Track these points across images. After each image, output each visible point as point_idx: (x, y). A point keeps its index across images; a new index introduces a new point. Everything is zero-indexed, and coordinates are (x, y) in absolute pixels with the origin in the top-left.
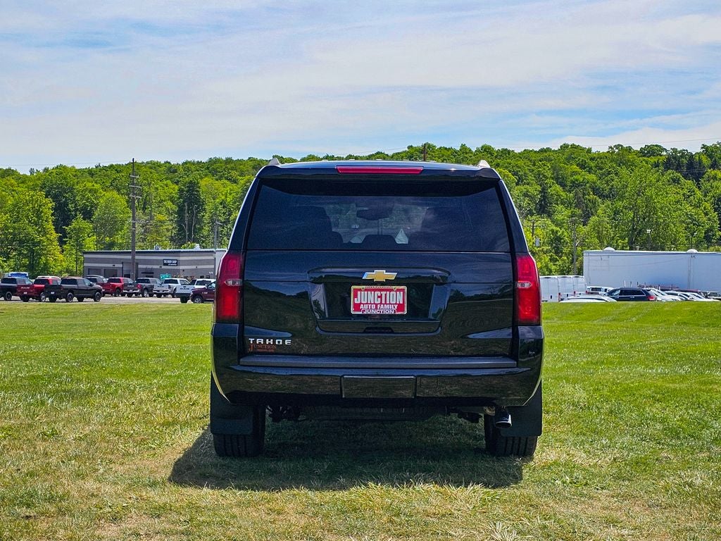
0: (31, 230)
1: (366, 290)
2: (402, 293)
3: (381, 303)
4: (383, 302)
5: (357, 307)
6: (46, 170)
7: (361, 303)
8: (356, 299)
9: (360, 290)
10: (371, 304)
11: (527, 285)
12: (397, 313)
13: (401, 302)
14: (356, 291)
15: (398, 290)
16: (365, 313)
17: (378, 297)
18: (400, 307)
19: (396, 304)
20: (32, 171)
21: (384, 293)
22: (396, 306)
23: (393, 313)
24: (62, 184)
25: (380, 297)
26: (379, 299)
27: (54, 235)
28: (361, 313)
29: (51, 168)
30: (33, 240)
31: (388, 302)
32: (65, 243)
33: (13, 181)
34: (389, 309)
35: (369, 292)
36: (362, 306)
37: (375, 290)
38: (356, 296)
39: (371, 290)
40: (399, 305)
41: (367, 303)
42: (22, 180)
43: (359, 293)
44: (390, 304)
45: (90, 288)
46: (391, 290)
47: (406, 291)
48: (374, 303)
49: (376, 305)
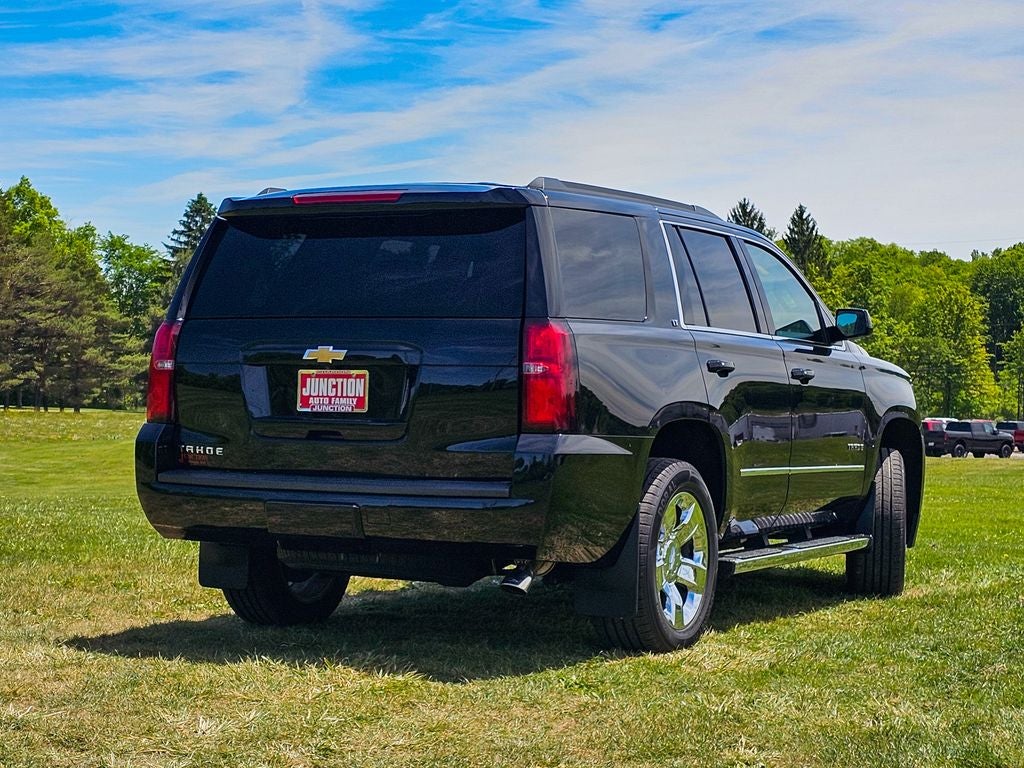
0: (944, 347)
1: (318, 376)
2: (363, 380)
3: (336, 396)
4: (339, 394)
5: (305, 401)
6: (997, 252)
7: (310, 396)
8: (304, 389)
9: (309, 376)
10: (322, 396)
11: (538, 369)
12: (356, 410)
13: (362, 395)
14: (305, 377)
15: (358, 376)
16: (315, 410)
17: (334, 386)
18: (360, 401)
19: (355, 397)
20: (974, 254)
21: (340, 380)
22: (355, 400)
23: (350, 410)
24: (1009, 273)
25: (335, 386)
26: (334, 390)
27: (982, 355)
28: (309, 410)
29: (1004, 248)
30: (948, 362)
31: (345, 395)
32: (1001, 367)
33: (939, 270)
34: (345, 406)
35: (321, 380)
36: (311, 400)
37: (328, 376)
38: (304, 385)
39: (324, 376)
40: (359, 398)
41: (318, 396)
42: (955, 268)
43: (308, 380)
44: (347, 397)
45: (994, 437)
46: (349, 376)
47: (367, 377)
48: (328, 396)
49: (330, 398)
